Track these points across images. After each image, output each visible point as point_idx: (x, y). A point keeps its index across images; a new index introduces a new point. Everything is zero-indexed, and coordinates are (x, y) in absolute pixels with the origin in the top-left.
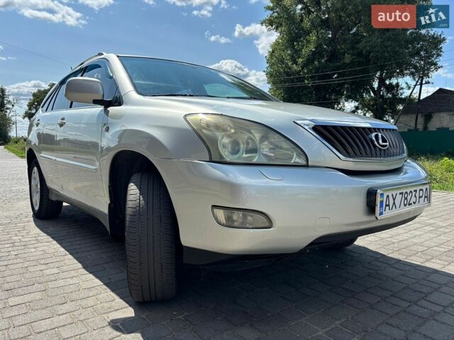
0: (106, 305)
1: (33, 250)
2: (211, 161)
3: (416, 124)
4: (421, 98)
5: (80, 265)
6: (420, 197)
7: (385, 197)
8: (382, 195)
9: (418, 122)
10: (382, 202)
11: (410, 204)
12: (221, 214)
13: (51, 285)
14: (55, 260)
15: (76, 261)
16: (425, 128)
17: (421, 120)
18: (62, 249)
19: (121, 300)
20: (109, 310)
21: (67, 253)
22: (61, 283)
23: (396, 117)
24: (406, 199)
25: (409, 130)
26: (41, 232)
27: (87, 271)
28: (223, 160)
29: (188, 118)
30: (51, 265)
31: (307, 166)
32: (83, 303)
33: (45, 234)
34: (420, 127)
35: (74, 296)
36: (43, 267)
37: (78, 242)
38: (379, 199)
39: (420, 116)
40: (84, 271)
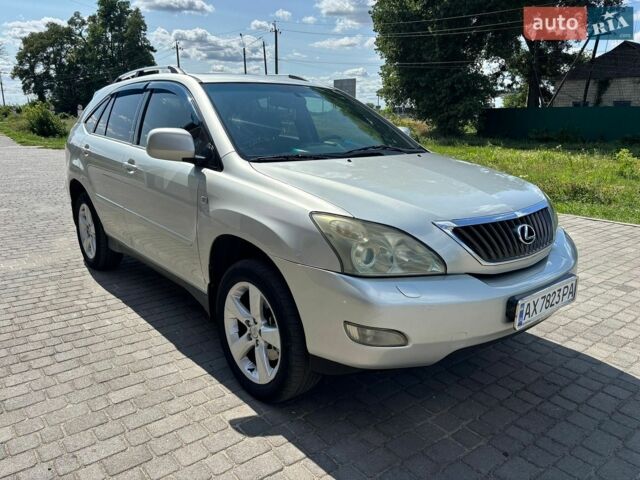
0: (218, 402)
1: (108, 322)
2: (342, 273)
3: (585, 96)
4: (597, 55)
5: (171, 346)
6: (564, 295)
7: (526, 306)
8: (523, 305)
9: (589, 92)
10: (522, 313)
11: (552, 305)
12: (354, 331)
13: (149, 374)
14: (141, 338)
15: (165, 340)
16: (598, 101)
17: (593, 89)
18: (143, 321)
19: (234, 395)
20: (223, 409)
21: (151, 327)
22: (158, 371)
23: (558, 85)
24: (548, 301)
25: (576, 105)
26: (107, 293)
27: (183, 353)
28: (356, 273)
29: (315, 217)
30: (139, 345)
31: (445, 274)
32: (192, 398)
33: (113, 297)
34: (591, 99)
35: (179, 389)
36: (130, 349)
37: (157, 310)
38: (519, 309)
39: (592, 82)
40: (180, 355)
